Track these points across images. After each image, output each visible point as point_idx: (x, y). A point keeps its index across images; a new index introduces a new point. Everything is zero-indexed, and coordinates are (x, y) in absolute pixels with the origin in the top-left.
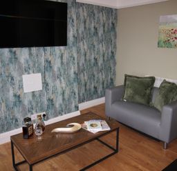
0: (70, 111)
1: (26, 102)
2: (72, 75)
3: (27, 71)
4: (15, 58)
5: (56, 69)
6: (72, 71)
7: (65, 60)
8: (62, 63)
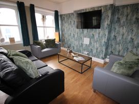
0: (99, 58)
1: (84, 46)
2: (103, 43)
3: (86, 37)
4: (83, 32)
5: (96, 38)
6: (103, 41)
7: (100, 35)
8: (99, 36)
